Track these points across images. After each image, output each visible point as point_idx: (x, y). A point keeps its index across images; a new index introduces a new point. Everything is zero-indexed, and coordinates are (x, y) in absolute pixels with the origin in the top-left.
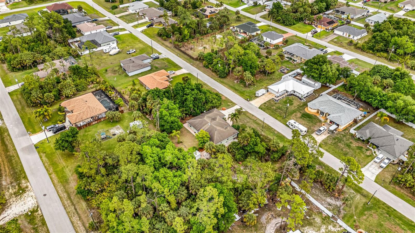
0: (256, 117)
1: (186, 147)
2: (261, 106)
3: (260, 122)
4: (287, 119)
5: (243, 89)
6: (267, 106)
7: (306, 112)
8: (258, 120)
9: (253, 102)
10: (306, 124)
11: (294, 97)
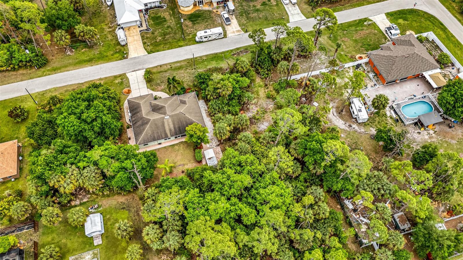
0: (166, 64)
1: (184, 165)
2: (146, 50)
3: (179, 64)
4: (187, 37)
5: (94, 52)
6: (151, 44)
7: (188, 15)
8: (172, 64)
9: (132, 54)
10: (207, 25)
11: (152, 11)
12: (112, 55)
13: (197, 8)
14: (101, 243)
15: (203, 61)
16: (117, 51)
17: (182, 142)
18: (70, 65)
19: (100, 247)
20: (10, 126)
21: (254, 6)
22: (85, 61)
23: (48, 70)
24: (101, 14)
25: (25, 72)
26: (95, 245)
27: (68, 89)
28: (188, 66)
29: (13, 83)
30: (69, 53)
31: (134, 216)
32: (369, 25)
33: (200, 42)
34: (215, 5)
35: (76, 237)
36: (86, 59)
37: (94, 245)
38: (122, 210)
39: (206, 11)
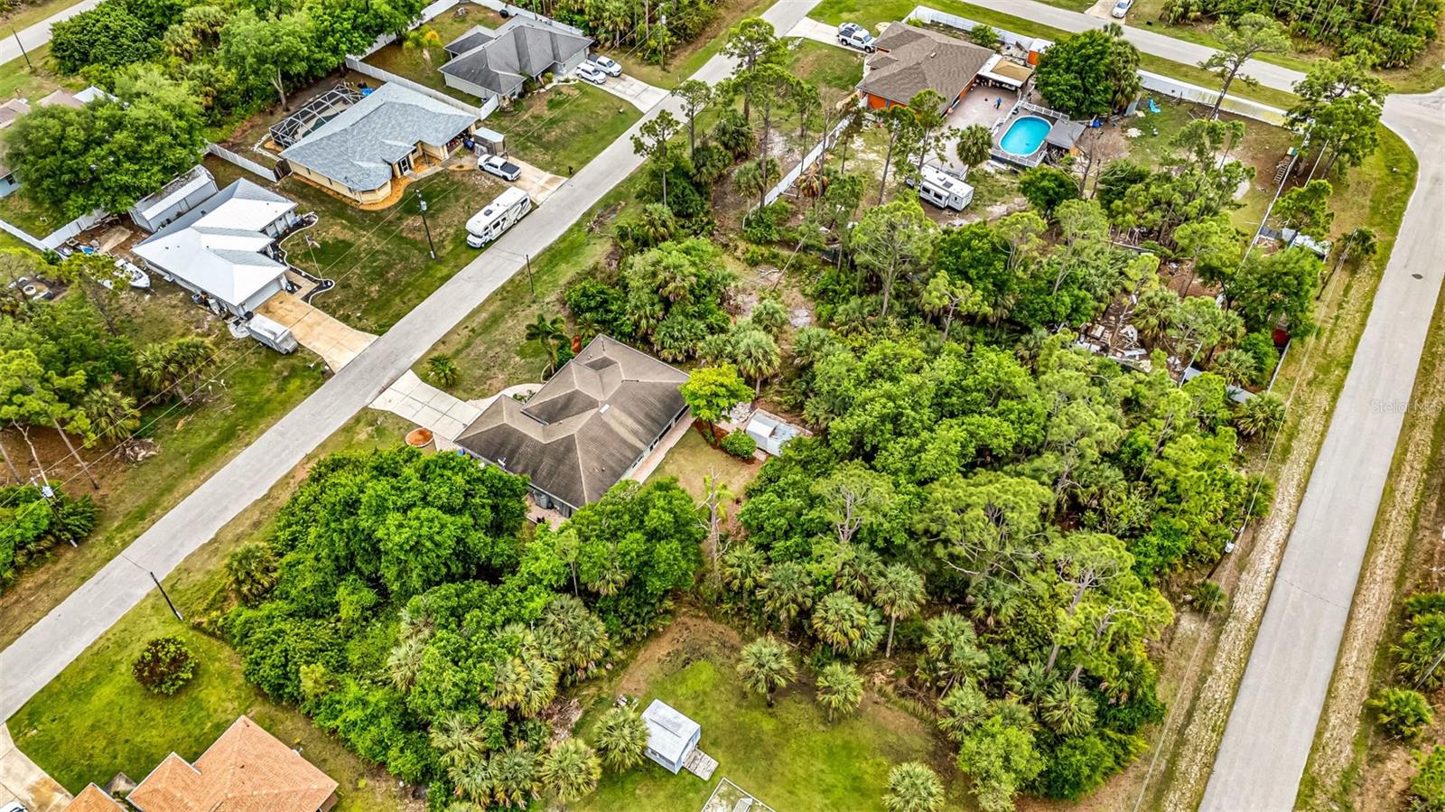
0: (452, 332)
2: (363, 330)
3: (484, 315)
4: (443, 253)
5: (221, 413)
6: (365, 312)
7: (395, 206)
8: (468, 324)
9: (335, 358)
10: (466, 203)
11: (289, 241)
12: (281, 390)
13: (403, 184)
14: (714, 764)
15: (534, 279)
16: (286, 374)
17: (671, 451)
18: (176, 479)
19: (723, 774)
20: (158, 718)
21: (536, 118)
22: (215, 446)
23: (120, 529)
24: (137, 321)
25: (45, 577)
26: (706, 778)
27: (239, 531)
28: (510, 305)
29: (30, 625)
30: (143, 453)
31: (729, 658)
32: (800, 46)
33: (489, 244)
34: (443, 154)
35: (645, 801)
36: (210, 439)
37: (705, 782)
38: (688, 667)
39: (430, 178)
